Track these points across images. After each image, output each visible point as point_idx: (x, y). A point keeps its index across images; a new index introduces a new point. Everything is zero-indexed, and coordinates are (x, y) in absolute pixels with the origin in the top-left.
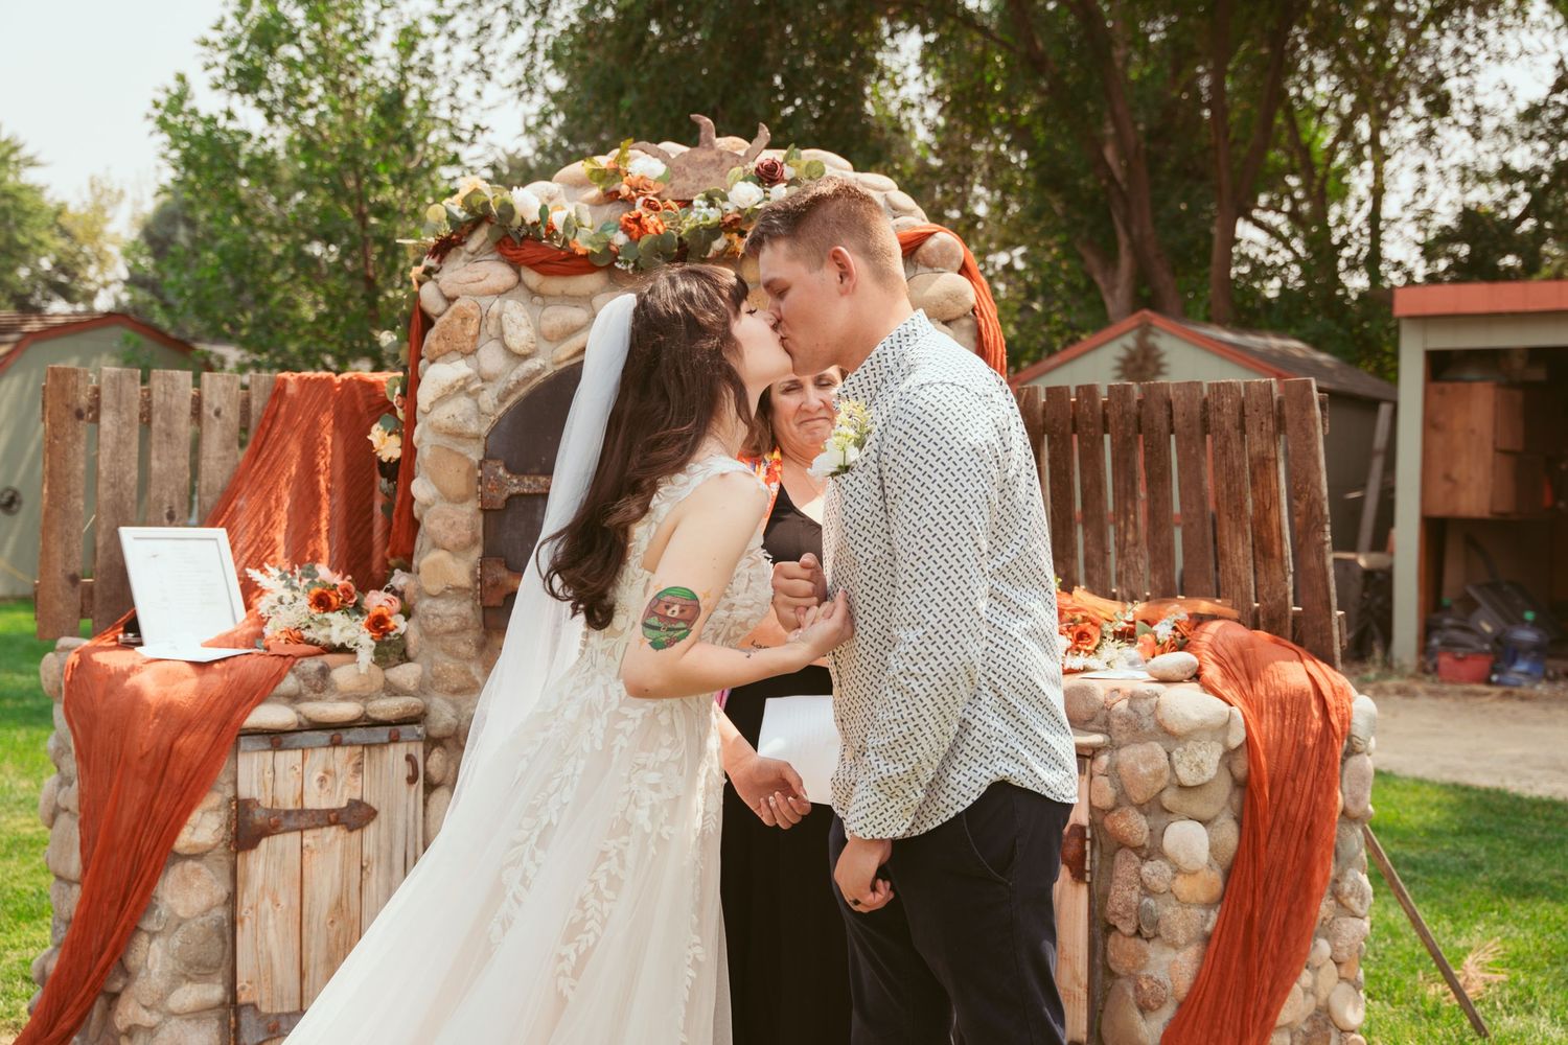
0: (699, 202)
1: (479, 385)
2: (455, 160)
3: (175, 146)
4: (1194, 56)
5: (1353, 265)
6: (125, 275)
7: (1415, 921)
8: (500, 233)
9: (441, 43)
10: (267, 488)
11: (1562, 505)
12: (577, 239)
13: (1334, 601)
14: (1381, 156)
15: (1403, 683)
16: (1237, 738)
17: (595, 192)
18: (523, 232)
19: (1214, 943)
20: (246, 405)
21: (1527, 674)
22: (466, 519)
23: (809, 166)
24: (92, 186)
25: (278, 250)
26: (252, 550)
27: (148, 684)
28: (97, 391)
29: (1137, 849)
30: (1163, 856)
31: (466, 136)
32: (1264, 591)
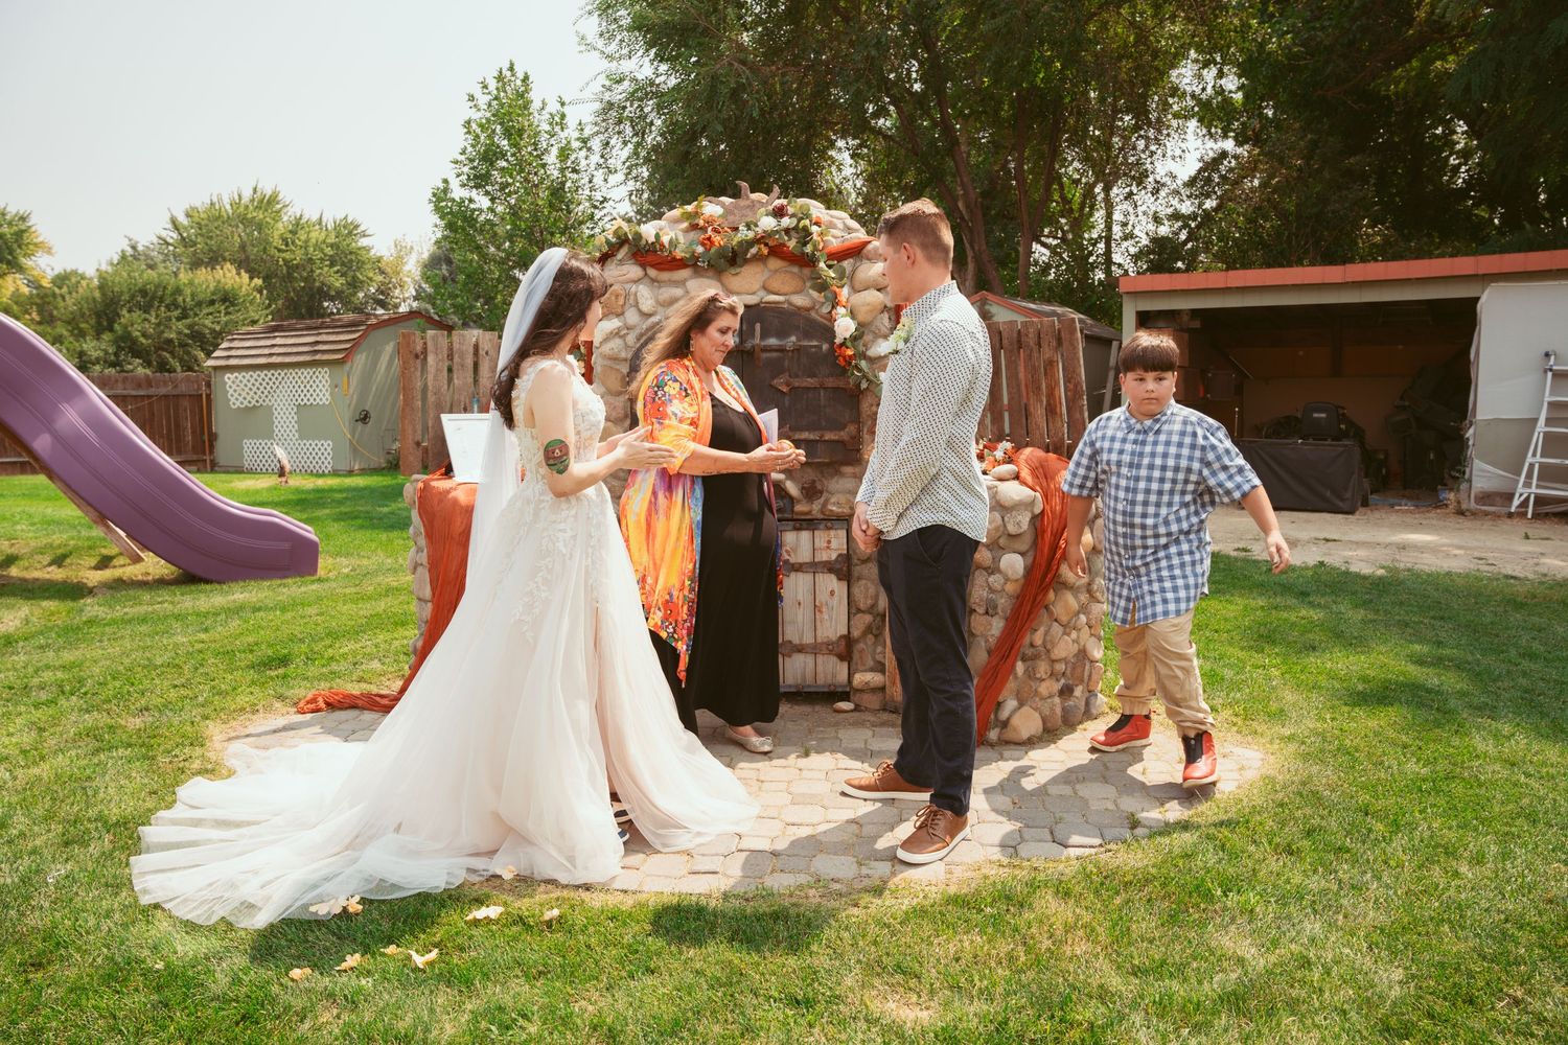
0: (742, 228)
1: (625, 331)
4: (1005, 151)
5: (1096, 268)
8: (634, 249)
9: (583, 154)
12: (677, 250)
16: (1037, 510)
17: (685, 225)
18: (647, 248)
22: (621, 405)
23: (801, 207)
27: (459, 496)
28: (425, 344)
29: (986, 569)
30: (1000, 572)
32: (1051, 433)
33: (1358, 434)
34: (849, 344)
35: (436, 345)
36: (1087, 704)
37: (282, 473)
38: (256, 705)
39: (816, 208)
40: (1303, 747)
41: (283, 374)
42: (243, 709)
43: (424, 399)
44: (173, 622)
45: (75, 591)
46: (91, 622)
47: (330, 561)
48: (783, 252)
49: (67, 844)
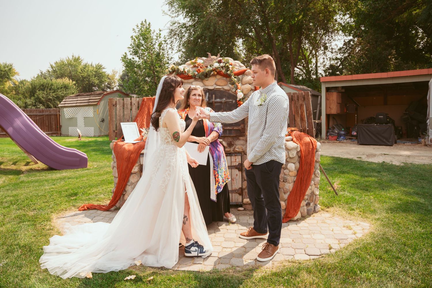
0: (209, 66)
2: (168, 63)
3: (125, 64)
4: (286, 41)
5: (313, 74)
6: (118, 85)
7: (327, 178)
8: (177, 73)
9: (165, 45)
10: (142, 116)
11: (347, 111)
12: (190, 73)
13: (314, 127)
14: (317, 57)
15: (324, 141)
16: (299, 150)
17: (192, 66)
18: (181, 73)
19: (296, 182)
20: (138, 102)
21: (343, 139)
23: (226, 60)
24: (113, 71)
25: (141, 79)
26: (140, 125)
27: (126, 147)
28: (116, 102)
30: (287, 169)
31: (170, 59)
32: (302, 126)
33: (393, 122)
34: (241, 100)
35: (119, 102)
36: (315, 208)
37: (79, 137)
38: (66, 208)
39: (231, 60)
40: (382, 222)
41: (80, 108)
42: (63, 210)
43: (116, 118)
44: (45, 182)
45: (18, 172)
46: (22, 182)
47: (91, 163)
48: (221, 73)
49: (8, 253)
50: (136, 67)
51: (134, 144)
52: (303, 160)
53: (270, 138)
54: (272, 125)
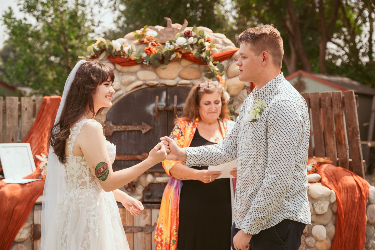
0: (167, 43)
5: (364, 54)
8: (109, 54)
10: (41, 131)
12: (132, 55)
13: (362, 158)
16: (333, 200)
17: (137, 41)
18: (116, 54)
20: (35, 106)
23: (200, 32)
25: (41, 59)
26: (37, 149)
27: (7, 191)
30: (312, 236)
31: (96, 24)
32: (340, 155)
39: (208, 32)
48: (189, 57)
50: (31, 36)
51: (22, 185)
52: (341, 219)
53: (278, 181)
54: (278, 157)
